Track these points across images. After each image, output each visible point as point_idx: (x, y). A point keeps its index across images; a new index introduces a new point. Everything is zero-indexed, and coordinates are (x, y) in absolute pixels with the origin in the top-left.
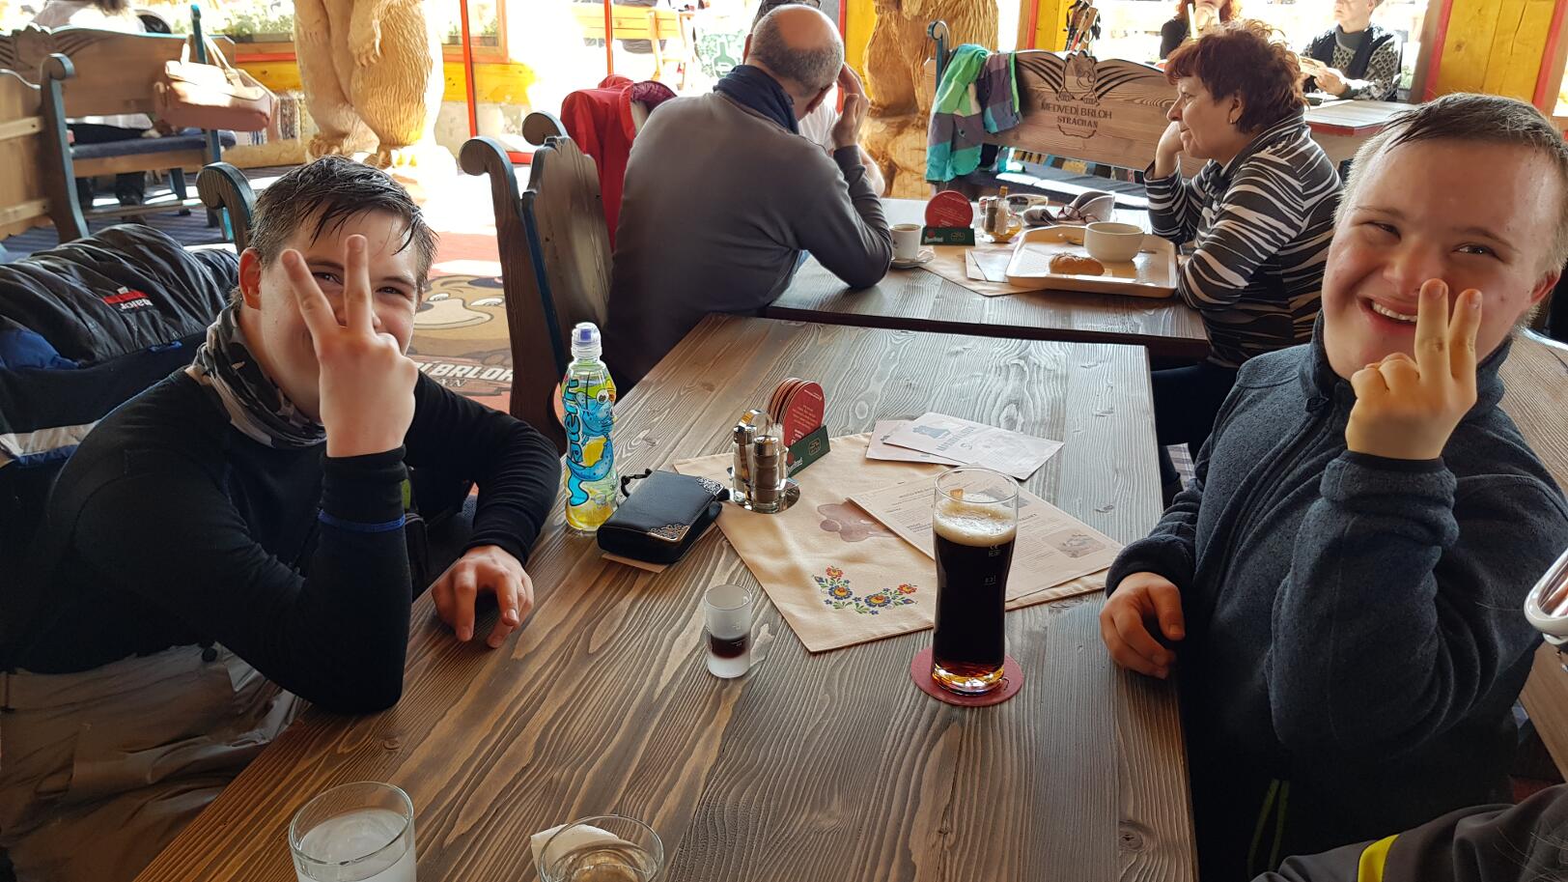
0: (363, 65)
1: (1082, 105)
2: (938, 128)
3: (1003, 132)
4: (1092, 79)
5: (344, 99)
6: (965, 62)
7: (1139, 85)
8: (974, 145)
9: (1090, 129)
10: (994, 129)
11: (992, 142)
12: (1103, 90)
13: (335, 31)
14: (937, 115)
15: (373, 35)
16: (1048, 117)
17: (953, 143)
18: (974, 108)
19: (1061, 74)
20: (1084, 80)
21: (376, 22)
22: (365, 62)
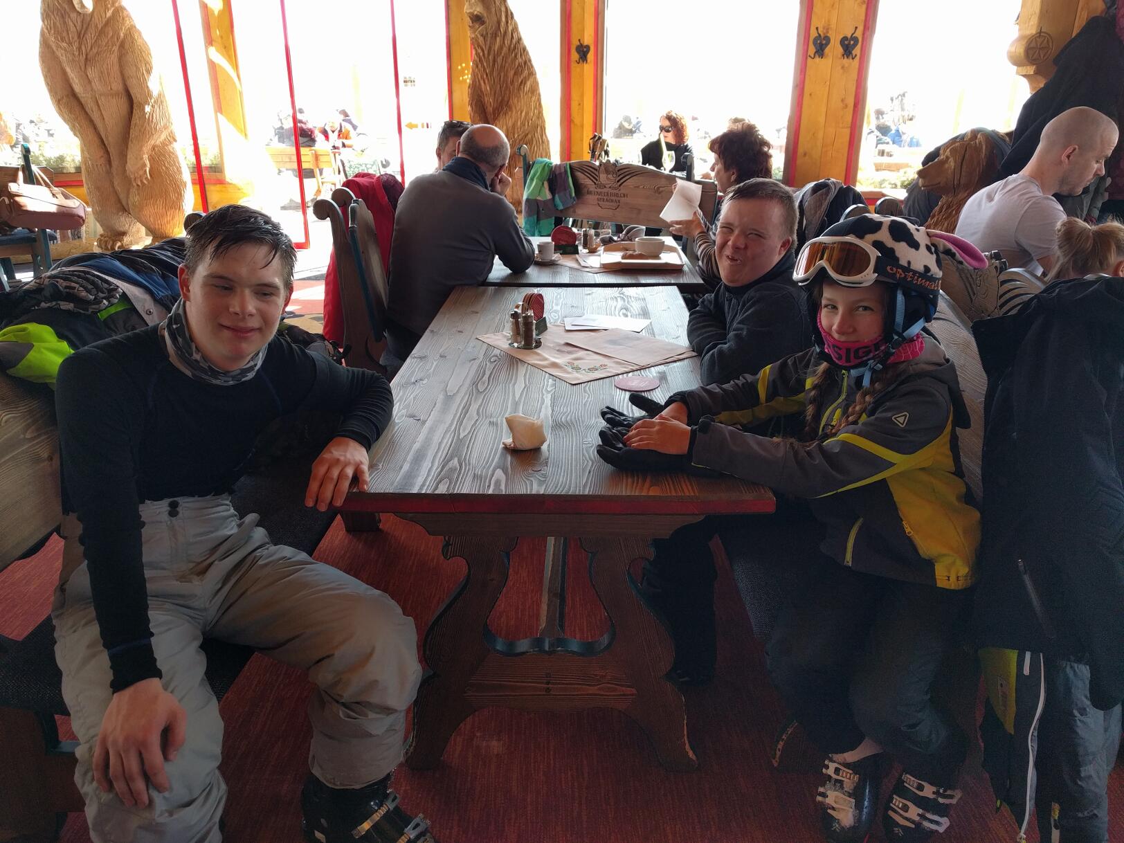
0: (138, 185)
1: (610, 191)
2: (529, 208)
3: (566, 209)
4: (615, 176)
5: (124, 209)
6: (541, 169)
7: (641, 178)
8: (551, 217)
9: (615, 205)
10: (561, 207)
11: (559, 215)
12: (622, 181)
13: (115, 163)
14: (528, 200)
15: (145, 165)
16: (591, 199)
17: (537, 217)
18: (548, 196)
19: (597, 174)
20: (610, 176)
21: (146, 157)
22: (139, 183)
